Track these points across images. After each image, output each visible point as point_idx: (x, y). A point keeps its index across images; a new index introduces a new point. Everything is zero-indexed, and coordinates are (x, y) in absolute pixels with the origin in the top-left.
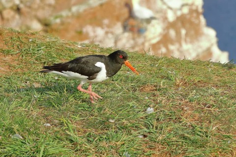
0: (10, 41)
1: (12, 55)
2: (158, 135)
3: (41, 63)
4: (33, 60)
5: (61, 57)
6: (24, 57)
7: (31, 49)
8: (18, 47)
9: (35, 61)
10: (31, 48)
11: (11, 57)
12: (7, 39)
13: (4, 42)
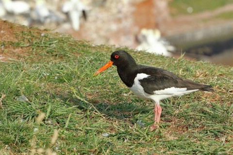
0: (21, 35)
1: (22, 48)
2: (174, 109)
3: (53, 55)
4: (44, 52)
5: (74, 51)
6: (35, 50)
7: (42, 43)
8: (29, 40)
9: (46, 54)
10: (43, 41)
11: (20, 49)
12: (18, 32)
13: (14, 35)
